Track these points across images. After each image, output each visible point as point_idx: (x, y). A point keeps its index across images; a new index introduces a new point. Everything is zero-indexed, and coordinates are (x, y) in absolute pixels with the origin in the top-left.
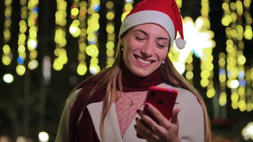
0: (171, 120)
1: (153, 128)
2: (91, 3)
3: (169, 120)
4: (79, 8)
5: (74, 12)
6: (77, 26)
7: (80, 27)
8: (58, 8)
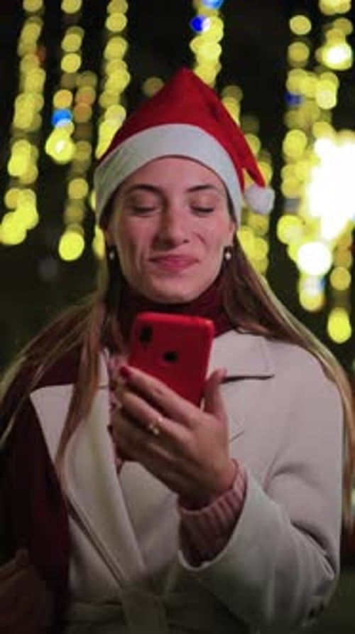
0: (203, 405)
1: (151, 426)
2: (106, 80)
3: (198, 405)
4: (74, 91)
5: (62, 99)
6: (68, 136)
7: (75, 138)
8: (21, 86)
